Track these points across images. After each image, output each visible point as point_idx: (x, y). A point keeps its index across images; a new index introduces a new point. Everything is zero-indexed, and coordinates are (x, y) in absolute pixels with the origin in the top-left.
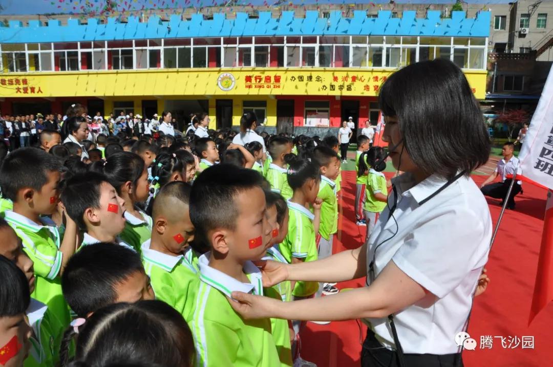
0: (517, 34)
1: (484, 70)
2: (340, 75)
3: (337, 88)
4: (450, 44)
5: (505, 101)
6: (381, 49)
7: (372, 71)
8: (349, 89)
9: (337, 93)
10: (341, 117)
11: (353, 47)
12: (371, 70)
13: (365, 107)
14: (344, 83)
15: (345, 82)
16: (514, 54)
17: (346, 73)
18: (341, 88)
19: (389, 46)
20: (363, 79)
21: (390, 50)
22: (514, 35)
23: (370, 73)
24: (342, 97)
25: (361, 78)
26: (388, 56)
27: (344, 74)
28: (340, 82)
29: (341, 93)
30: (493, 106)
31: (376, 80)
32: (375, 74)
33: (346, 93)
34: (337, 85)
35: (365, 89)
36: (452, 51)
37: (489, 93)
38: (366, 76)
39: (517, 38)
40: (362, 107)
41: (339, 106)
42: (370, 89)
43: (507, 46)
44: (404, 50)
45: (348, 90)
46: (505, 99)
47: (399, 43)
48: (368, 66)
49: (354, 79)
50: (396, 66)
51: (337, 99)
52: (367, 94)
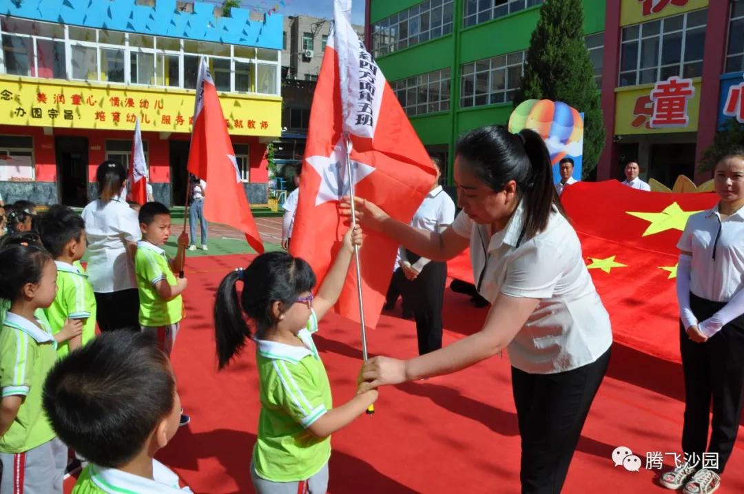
0: (300, 57)
1: (279, 96)
2: (51, 92)
3: (45, 114)
4: (229, 55)
5: (295, 142)
6: (120, 54)
7: (108, 89)
8: (68, 115)
9: (45, 122)
10: (56, 164)
11: (72, 46)
12: (106, 87)
13: (98, 148)
14: (58, 107)
15: (61, 104)
16: (297, 81)
17: (60, 88)
18: (53, 114)
19: (136, 49)
20: (92, 100)
21: (137, 55)
22: (297, 57)
23: (105, 91)
24: (56, 130)
25: (89, 100)
26: (133, 67)
27: (58, 90)
28: (50, 104)
29: (53, 123)
30: (280, 149)
31: (115, 104)
32: (113, 94)
33: (61, 122)
34: (45, 108)
35: (97, 118)
36: (233, 67)
37: (285, 128)
38: (98, 95)
39: (301, 61)
40: (93, 148)
41: (50, 146)
42: (106, 119)
43: (289, 71)
44: (159, 59)
45: (66, 117)
46: (294, 139)
47: (150, 46)
48: (101, 80)
49: (77, 100)
50: (147, 83)
51: (46, 133)
52: (101, 125)
